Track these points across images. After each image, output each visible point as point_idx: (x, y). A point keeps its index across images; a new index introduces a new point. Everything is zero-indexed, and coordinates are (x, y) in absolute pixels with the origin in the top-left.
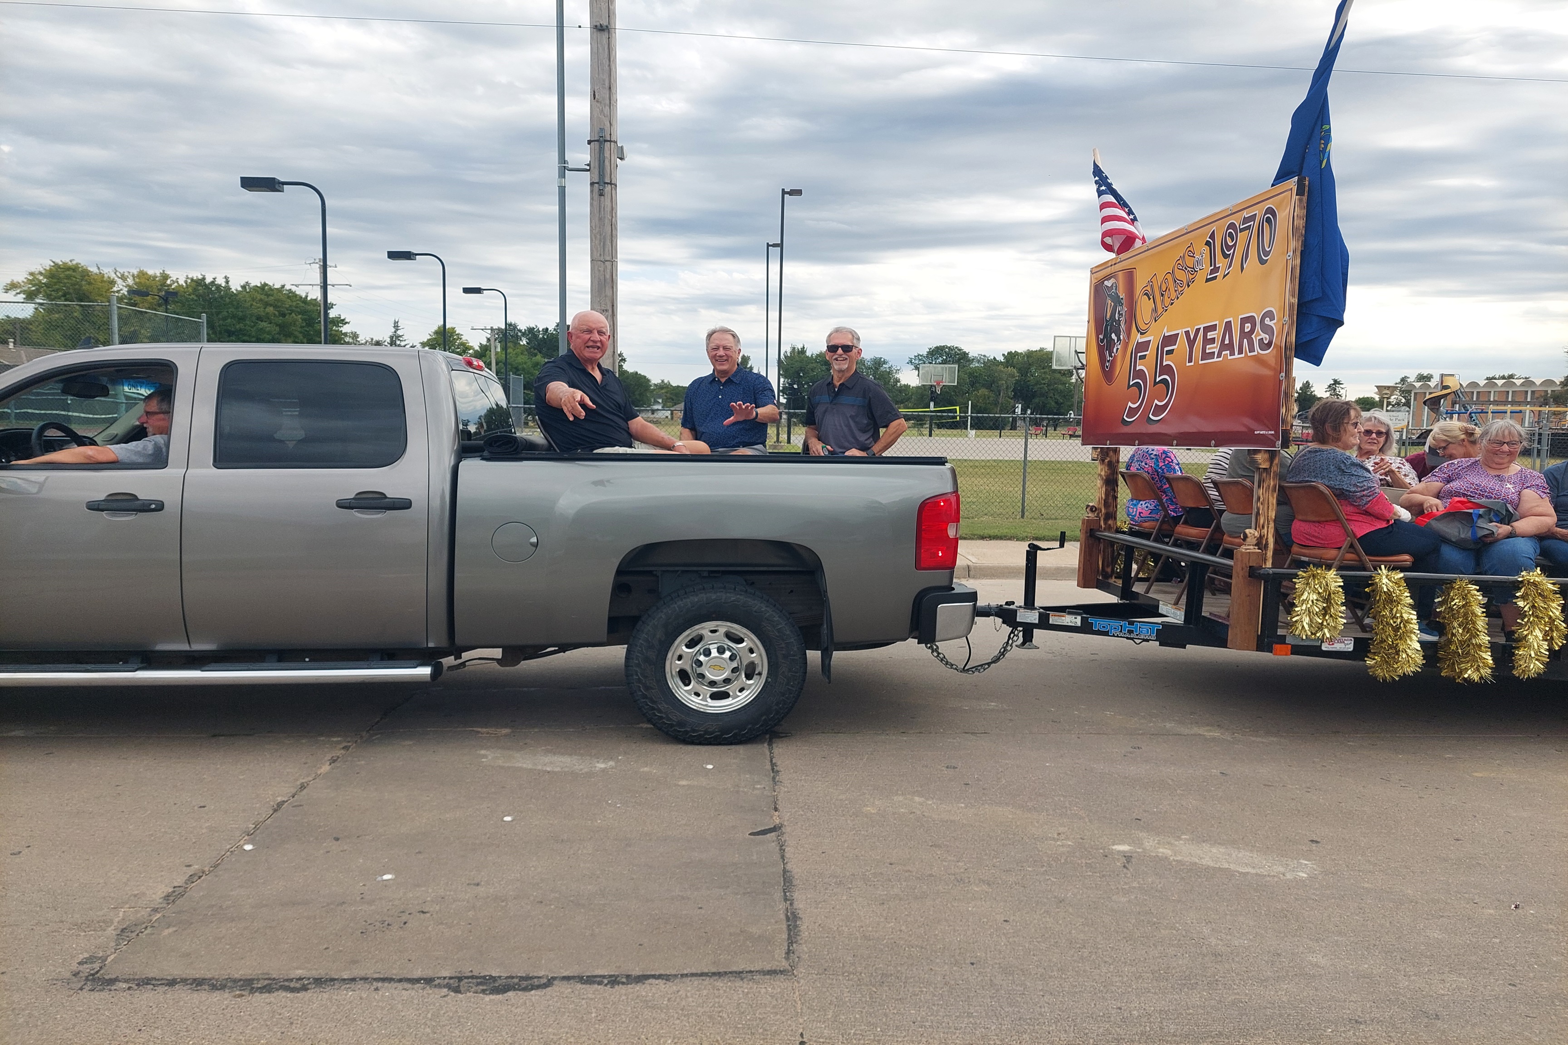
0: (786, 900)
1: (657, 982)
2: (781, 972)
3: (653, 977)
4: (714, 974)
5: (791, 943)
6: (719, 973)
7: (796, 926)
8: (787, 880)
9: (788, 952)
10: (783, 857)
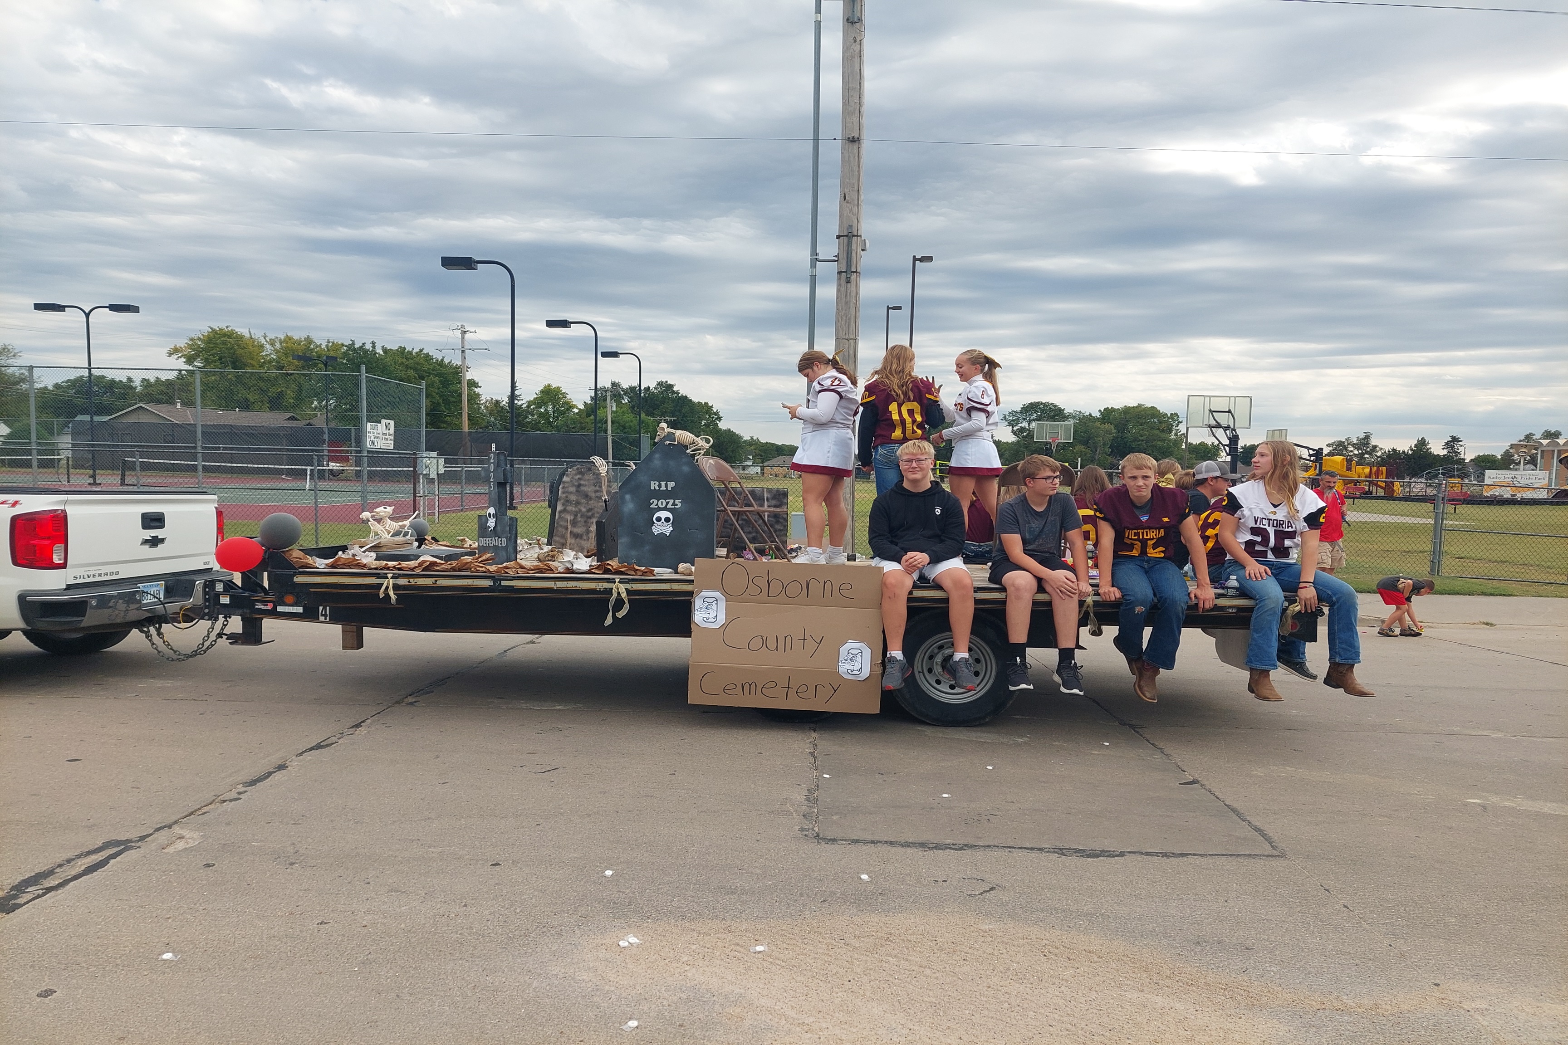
0: (1243, 821)
1: (1196, 857)
2: (1279, 856)
3: (1190, 854)
4: (1231, 855)
5: (1270, 843)
6: (1234, 855)
7: (1266, 834)
8: (1234, 810)
9: (1272, 847)
10: (1217, 798)
